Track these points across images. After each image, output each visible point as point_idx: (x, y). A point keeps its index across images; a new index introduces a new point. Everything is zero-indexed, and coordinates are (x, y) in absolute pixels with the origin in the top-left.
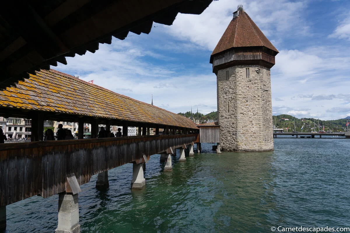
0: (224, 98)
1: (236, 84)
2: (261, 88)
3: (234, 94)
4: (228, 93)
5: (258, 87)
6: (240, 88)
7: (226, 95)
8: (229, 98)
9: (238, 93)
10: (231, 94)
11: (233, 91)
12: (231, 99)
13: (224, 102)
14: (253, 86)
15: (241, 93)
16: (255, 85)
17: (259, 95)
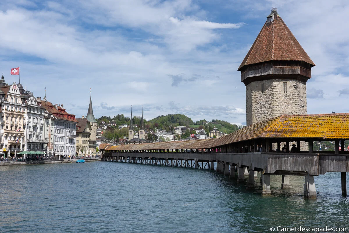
0: (259, 113)
1: (273, 99)
2: (298, 104)
3: (271, 109)
4: (264, 108)
5: (296, 103)
6: (278, 103)
7: (262, 110)
8: (265, 113)
9: (275, 109)
10: (268, 109)
11: (270, 106)
12: (267, 114)
13: (259, 117)
14: (290, 101)
15: (279, 109)
16: (293, 101)
17: (297, 111)
